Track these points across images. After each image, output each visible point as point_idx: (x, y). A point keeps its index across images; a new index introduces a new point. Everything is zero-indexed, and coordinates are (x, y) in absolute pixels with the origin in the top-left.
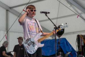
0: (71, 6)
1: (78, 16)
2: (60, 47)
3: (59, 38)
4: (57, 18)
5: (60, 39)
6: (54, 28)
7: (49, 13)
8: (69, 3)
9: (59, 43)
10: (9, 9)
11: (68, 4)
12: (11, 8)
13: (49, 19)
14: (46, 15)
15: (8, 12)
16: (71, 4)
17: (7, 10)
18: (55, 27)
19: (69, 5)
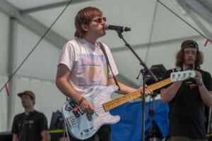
0: (188, 13)
1: (208, 40)
2: (154, 122)
3: (152, 100)
4: (149, 45)
5: (154, 101)
6: (142, 71)
7: (127, 29)
8: (182, 6)
9: (151, 113)
10: (18, 16)
11: (180, 8)
12: (22, 12)
13: (127, 45)
14: (121, 36)
15: (15, 23)
16: (188, 8)
17: (12, 19)
18: (143, 68)
19: (182, 12)
